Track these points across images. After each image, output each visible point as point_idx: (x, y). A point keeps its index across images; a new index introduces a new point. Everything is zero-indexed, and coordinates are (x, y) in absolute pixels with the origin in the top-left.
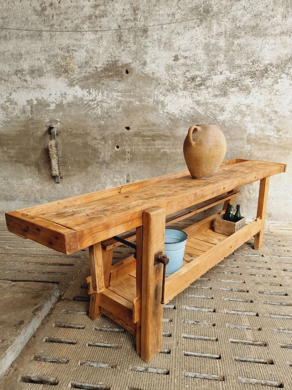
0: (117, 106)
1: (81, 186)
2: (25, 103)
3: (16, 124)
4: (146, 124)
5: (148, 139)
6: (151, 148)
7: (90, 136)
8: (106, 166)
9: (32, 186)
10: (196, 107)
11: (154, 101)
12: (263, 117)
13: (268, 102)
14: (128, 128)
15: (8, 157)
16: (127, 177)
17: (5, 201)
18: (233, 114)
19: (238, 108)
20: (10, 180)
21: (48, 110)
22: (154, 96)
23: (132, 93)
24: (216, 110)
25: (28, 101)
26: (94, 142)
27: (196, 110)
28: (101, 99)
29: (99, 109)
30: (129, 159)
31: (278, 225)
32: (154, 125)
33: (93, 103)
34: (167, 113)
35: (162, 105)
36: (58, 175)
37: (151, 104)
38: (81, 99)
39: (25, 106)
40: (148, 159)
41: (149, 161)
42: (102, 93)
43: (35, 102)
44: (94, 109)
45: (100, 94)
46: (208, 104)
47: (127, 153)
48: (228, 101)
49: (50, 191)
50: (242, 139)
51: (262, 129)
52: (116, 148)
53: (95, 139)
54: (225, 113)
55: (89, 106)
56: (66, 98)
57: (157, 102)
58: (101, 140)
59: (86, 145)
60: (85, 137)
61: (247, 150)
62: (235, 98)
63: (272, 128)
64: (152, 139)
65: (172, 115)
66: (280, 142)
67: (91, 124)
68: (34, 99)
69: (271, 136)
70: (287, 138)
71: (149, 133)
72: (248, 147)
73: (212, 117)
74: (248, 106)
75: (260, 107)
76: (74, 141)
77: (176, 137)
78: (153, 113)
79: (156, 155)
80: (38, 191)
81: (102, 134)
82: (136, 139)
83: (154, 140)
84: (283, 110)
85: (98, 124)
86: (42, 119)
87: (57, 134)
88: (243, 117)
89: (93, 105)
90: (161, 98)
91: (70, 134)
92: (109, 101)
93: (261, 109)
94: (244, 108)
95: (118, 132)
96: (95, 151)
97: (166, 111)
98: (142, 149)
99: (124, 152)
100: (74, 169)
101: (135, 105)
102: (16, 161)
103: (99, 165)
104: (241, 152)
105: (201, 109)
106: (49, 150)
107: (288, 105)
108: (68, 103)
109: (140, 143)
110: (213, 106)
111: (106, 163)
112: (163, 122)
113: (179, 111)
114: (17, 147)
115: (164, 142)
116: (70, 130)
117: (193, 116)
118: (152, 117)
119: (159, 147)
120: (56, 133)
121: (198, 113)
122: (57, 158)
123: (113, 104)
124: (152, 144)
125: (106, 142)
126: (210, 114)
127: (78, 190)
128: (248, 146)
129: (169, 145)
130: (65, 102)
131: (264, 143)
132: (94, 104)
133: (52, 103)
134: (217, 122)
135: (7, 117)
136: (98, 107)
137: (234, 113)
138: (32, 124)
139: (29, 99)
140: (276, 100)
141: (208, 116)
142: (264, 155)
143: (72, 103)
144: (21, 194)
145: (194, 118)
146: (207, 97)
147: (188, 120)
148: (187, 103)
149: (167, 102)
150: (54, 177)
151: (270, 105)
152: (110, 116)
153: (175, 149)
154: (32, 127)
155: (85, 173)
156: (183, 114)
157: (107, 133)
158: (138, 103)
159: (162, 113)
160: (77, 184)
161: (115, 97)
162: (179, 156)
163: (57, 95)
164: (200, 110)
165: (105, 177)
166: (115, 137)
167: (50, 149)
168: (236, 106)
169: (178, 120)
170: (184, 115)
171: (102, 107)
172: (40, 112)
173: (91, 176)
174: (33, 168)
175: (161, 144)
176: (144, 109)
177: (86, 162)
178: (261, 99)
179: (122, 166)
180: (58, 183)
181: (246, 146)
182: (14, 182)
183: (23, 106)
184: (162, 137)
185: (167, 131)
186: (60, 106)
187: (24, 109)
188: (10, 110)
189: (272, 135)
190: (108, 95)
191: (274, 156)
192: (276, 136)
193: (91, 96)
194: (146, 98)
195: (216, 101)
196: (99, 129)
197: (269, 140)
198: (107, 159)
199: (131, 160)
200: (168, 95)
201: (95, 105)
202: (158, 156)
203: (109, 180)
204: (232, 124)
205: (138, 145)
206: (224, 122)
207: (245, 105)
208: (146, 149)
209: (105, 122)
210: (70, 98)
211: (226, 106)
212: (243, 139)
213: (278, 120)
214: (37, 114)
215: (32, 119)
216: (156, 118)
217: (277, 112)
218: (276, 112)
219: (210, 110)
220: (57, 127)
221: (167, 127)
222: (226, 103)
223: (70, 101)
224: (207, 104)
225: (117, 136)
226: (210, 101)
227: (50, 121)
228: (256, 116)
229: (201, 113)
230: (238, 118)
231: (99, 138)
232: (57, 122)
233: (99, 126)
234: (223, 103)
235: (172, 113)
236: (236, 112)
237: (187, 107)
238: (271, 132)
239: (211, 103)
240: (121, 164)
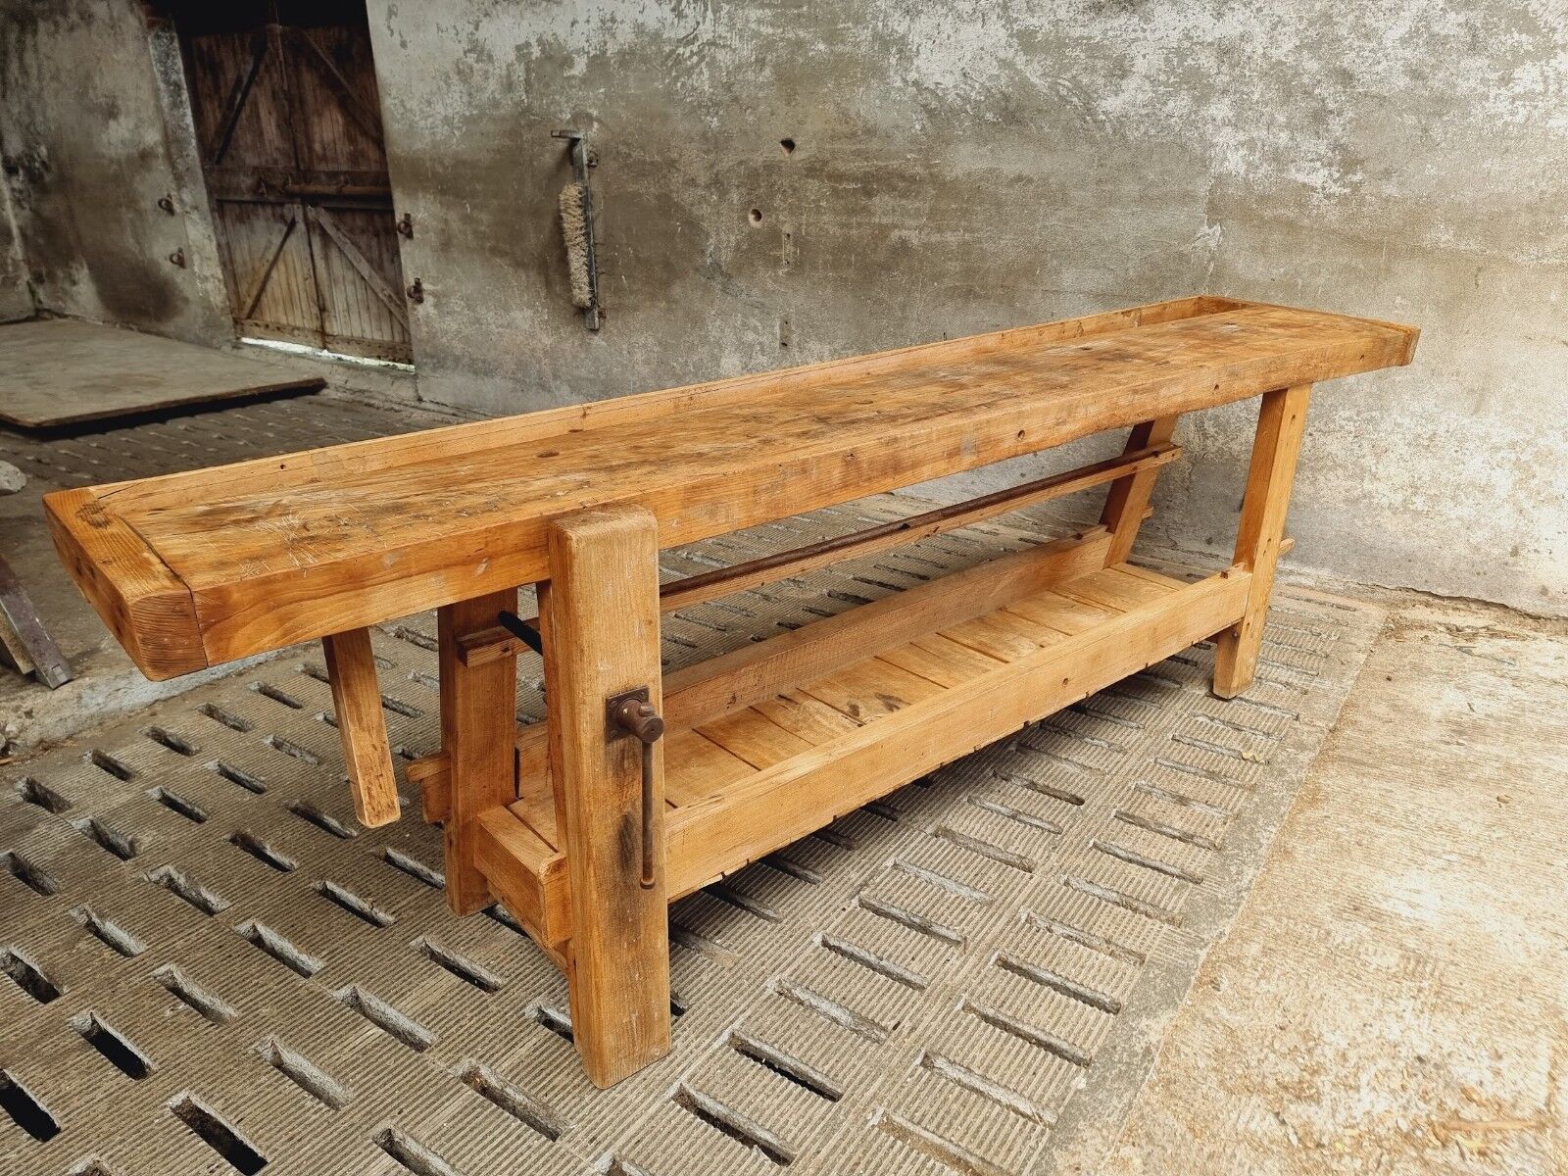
0: (757, 60)
1: (656, 349)
2: (512, 56)
3: (491, 127)
4: (844, 129)
5: (852, 186)
6: (859, 225)
7: (678, 170)
8: (723, 284)
9: (533, 336)
10: (1020, 61)
11: (877, 37)
12: (1285, 102)
13: (1312, 32)
14: (789, 144)
15: (475, 232)
16: (782, 328)
17: (470, 375)
18: (1162, 89)
19: (1181, 63)
20: (481, 311)
21: (569, 78)
22: (875, 18)
23: (805, 8)
24: (1094, 70)
25: (518, 48)
26: (687, 197)
27: (1018, 72)
28: (710, 36)
29: (706, 74)
30: (791, 260)
31: (1311, 583)
32: (870, 132)
33: (687, 54)
34: (916, 83)
35: (900, 51)
36: (588, 304)
37: (863, 49)
38: (656, 37)
39: (512, 64)
40: (849, 264)
41: (851, 273)
42: (714, 12)
43: (536, 52)
44: (689, 72)
45: (709, 13)
46: (1067, 45)
47: (784, 238)
48: (1144, 31)
49: (574, 357)
50: (1187, 198)
51: (1277, 158)
52: (751, 217)
53: (692, 182)
54: (1130, 85)
55: (678, 61)
56: (613, 36)
57: (884, 42)
58: (707, 187)
59: (667, 205)
60: (665, 177)
61: (1206, 248)
62: (1174, 14)
63: (1322, 149)
64: (864, 188)
65: (933, 92)
66: (1352, 218)
67: (680, 128)
68: (533, 41)
69: (1314, 189)
70: (1387, 200)
71: (857, 166)
72: (1211, 235)
73: (1075, 99)
74: (1225, 51)
75: (1276, 54)
76: (635, 187)
77: (944, 184)
78: (868, 87)
79: (874, 251)
80: (546, 352)
81: (712, 166)
82: (813, 185)
83: (869, 194)
84: (1379, 68)
85: (700, 127)
86: (552, 109)
87: (590, 161)
88: (1201, 100)
89: (690, 57)
90: (899, 25)
91: (626, 165)
92: (736, 43)
93: (1280, 63)
94: (1207, 61)
95: (758, 159)
96: (693, 227)
97: (912, 76)
98: (830, 224)
99: (774, 237)
100: (635, 288)
101: (813, 57)
102: (494, 251)
103: (703, 280)
104: (1181, 255)
105: (1036, 66)
106: (561, 218)
107: (1404, 41)
108: (619, 52)
109: (823, 204)
110: (1083, 56)
111: (722, 273)
112: (901, 123)
113: (958, 76)
114: (495, 202)
115: (904, 202)
116: (624, 149)
117: (1007, 98)
118: (866, 103)
119: (885, 221)
120: (585, 162)
121: (1025, 85)
122: (585, 245)
123: (747, 51)
124: (864, 208)
125: (723, 194)
126: (1069, 90)
127: (647, 362)
128: (1210, 232)
129: (918, 213)
130: (612, 49)
131: (1276, 219)
132: (692, 54)
133: (578, 52)
134: (1095, 122)
135: (470, 103)
136: (703, 65)
137: (1166, 84)
138: (530, 125)
139: (521, 41)
140: (1351, 17)
141: (1062, 98)
142: (1277, 272)
143: (632, 52)
144: (508, 357)
145: (1012, 105)
146: (1062, 14)
147: (989, 116)
148: (988, 42)
149: (917, 40)
150: (582, 311)
151: (1319, 43)
152: (736, 99)
153: (940, 230)
154: (529, 136)
155: (663, 304)
156: (973, 88)
157: (727, 161)
158: (822, 47)
159: (899, 84)
160: (642, 340)
161: (753, 26)
162: (950, 259)
163: (592, 25)
164: (1034, 73)
165: (718, 323)
166: (749, 177)
167: (563, 215)
168: (1178, 51)
169: (955, 113)
170: (973, 94)
171: (713, 64)
172: (547, 85)
173: (680, 314)
174: (533, 274)
175: (894, 211)
176: (840, 68)
177: (667, 265)
178: (1286, 18)
179: (770, 285)
180: (594, 331)
181: (1205, 229)
182: (489, 317)
183: (509, 65)
184: (895, 181)
185: (915, 160)
186: (598, 62)
187: (509, 76)
188: (477, 78)
189: (1319, 184)
190: (731, 19)
191: (1320, 280)
192: (1335, 189)
193: (682, 23)
194: (850, 25)
195: (1096, 30)
196: (705, 147)
197: (1301, 205)
198: (726, 256)
199: (798, 267)
200: (921, 11)
201: (695, 59)
202: (881, 256)
203: (730, 337)
204: (1153, 132)
205: (818, 210)
206: (1121, 121)
207: (1211, 44)
208: (842, 226)
209: (721, 120)
210: (625, 36)
211: (1133, 50)
212: (1194, 199)
213: (1351, 114)
214: (542, 95)
215: (528, 109)
216: (880, 107)
217: (1351, 77)
218: (1346, 77)
219: (1069, 70)
220: (590, 136)
221: (914, 140)
222: (1134, 40)
223: (626, 47)
224: (1061, 44)
225: (754, 175)
226: (1072, 34)
227: (575, 119)
228: (1256, 97)
229: (1034, 86)
230: (1179, 104)
231: (703, 179)
232: (590, 118)
233: (704, 135)
234: (1124, 41)
235: (932, 87)
236: (1172, 80)
237: (987, 58)
238: (1315, 170)
239: (1078, 41)
240: (765, 275)
